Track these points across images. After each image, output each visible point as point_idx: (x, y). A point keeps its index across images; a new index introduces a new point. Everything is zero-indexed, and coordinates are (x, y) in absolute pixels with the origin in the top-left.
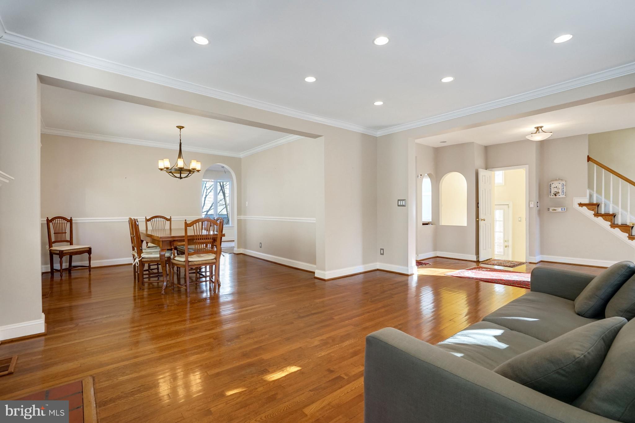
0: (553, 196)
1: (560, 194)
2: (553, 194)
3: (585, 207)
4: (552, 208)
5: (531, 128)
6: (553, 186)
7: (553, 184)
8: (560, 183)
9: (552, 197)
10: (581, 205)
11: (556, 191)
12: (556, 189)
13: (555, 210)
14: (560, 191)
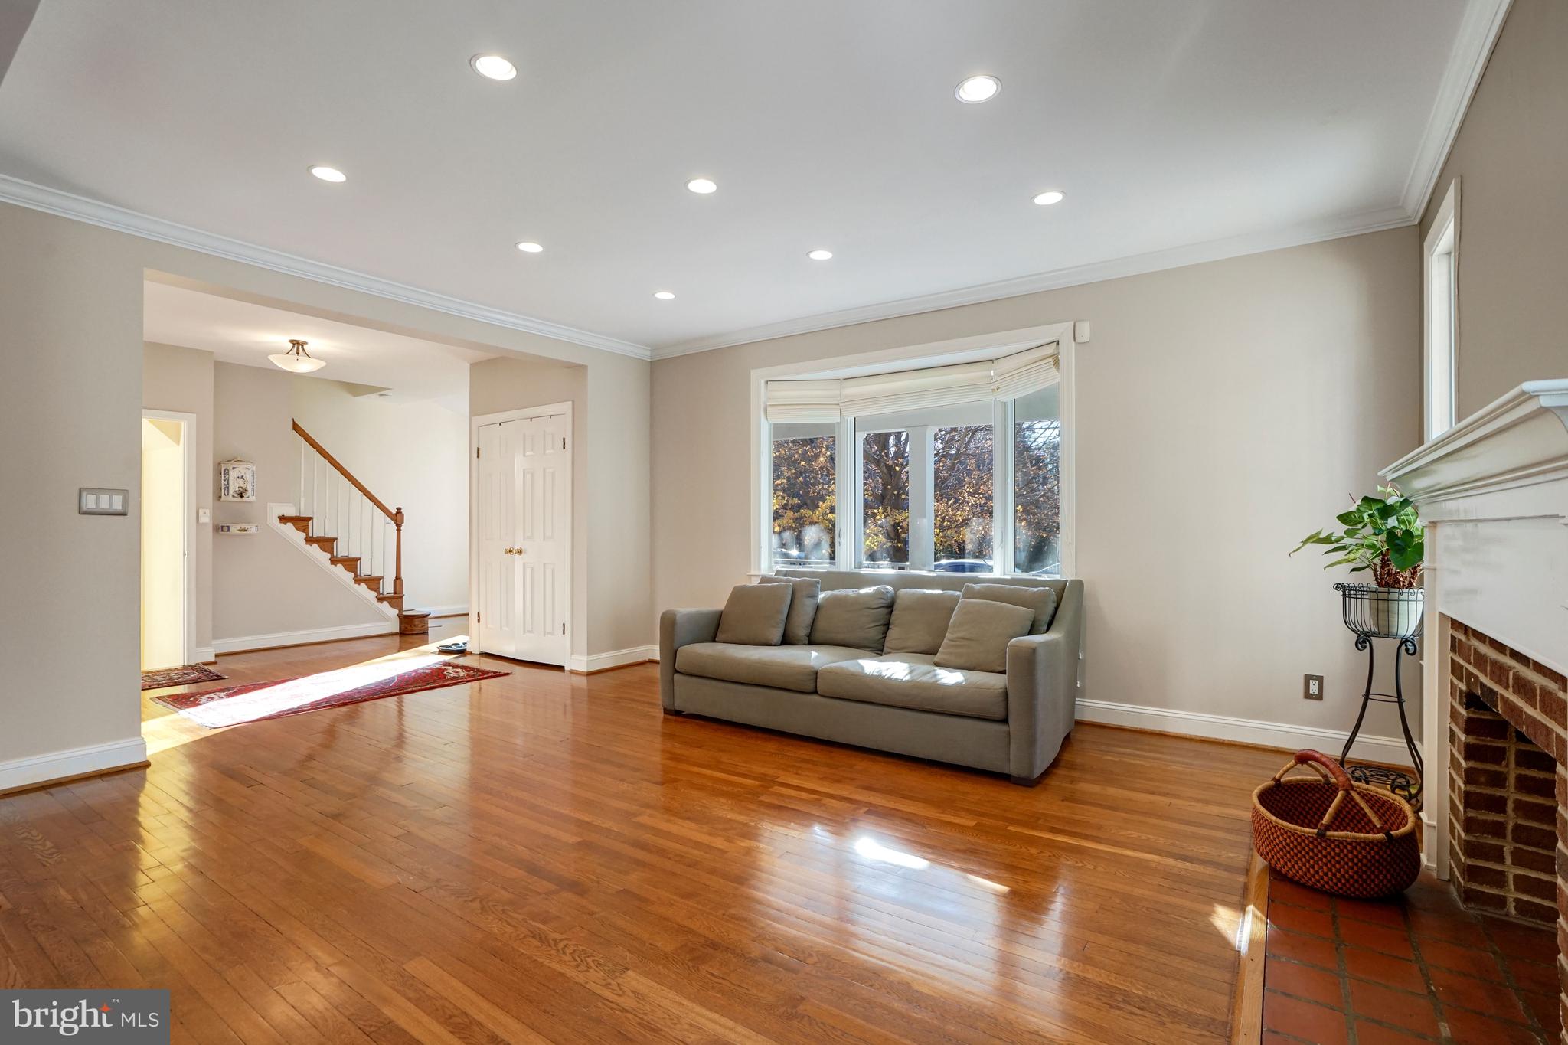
0: (233, 496)
1: (250, 493)
2: (235, 491)
3: (290, 525)
4: (239, 527)
5: (281, 340)
6: (233, 474)
7: (233, 468)
8: (249, 469)
9: (230, 498)
10: (284, 519)
11: (242, 486)
12: (241, 483)
13: (246, 531)
14: (249, 488)
